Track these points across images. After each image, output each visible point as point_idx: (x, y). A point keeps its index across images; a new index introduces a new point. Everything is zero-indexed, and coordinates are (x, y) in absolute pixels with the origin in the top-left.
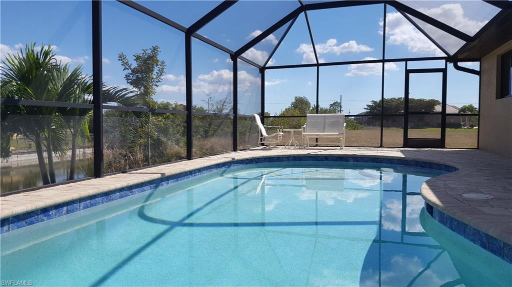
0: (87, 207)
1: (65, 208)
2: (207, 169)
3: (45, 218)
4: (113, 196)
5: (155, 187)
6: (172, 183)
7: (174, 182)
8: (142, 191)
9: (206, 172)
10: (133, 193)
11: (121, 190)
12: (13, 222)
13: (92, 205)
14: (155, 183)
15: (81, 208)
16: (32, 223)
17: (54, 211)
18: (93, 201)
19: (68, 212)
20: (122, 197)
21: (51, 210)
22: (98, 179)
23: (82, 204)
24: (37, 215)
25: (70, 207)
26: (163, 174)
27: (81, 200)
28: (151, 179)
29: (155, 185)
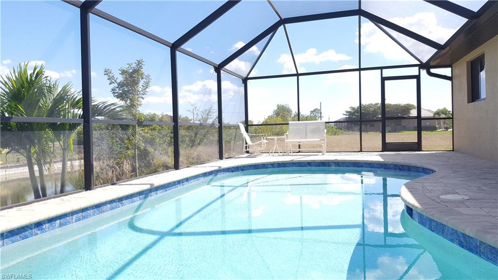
0: (79, 220)
1: (58, 222)
2: (194, 179)
3: (39, 232)
4: (104, 208)
5: (145, 197)
6: (160, 194)
7: (162, 192)
8: (132, 202)
9: (193, 181)
10: (123, 205)
11: (111, 202)
12: (7, 237)
13: (84, 218)
14: (144, 194)
15: (74, 220)
16: (26, 237)
17: (47, 225)
18: (84, 214)
19: (61, 225)
20: (112, 209)
21: (45, 223)
22: (89, 191)
23: (75, 217)
24: (31, 229)
25: (63, 221)
26: (152, 185)
27: (73, 213)
28: (140, 190)
29: (144, 196)
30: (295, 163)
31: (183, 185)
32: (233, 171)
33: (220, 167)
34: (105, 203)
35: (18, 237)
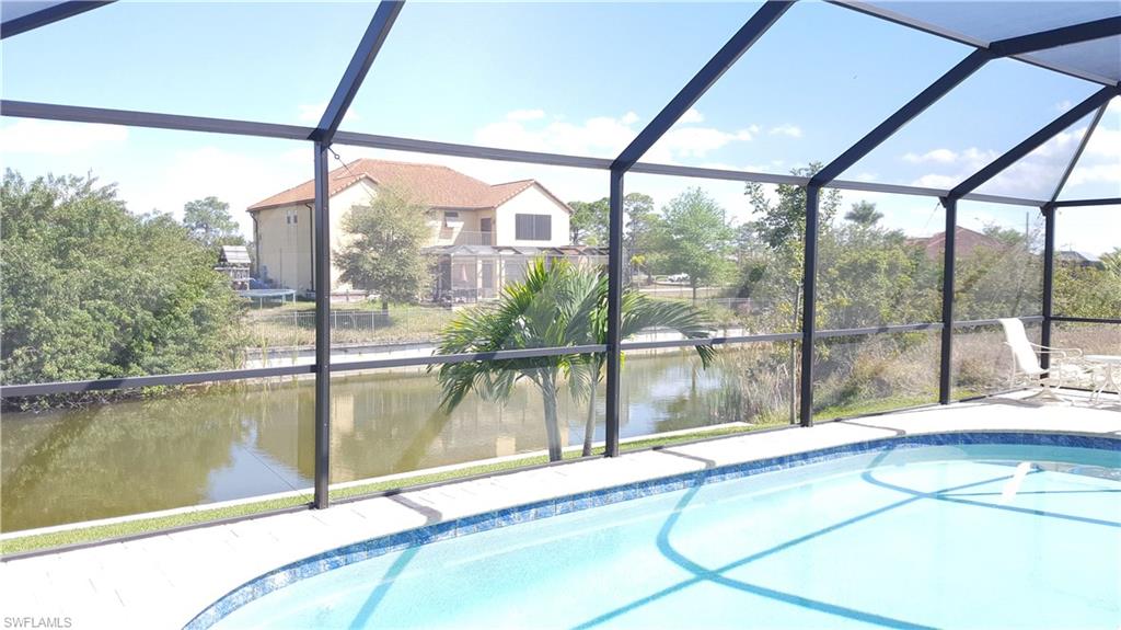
0: (568, 511)
1: (533, 511)
3: (504, 523)
4: (612, 496)
5: (695, 484)
6: (731, 480)
7: (737, 477)
8: (667, 491)
10: (649, 494)
11: (626, 487)
12: (460, 526)
13: (575, 509)
14: (696, 478)
15: (558, 511)
16: (485, 528)
17: (517, 514)
18: (576, 503)
19: (537, 516)
20: (628, 498)
21: (513, 512)
22: (609, 458)
23: (560, 506)
24: (493, 518)
25: (540, 510)
26: (709, 462)
27: (557, 501)
29: (693, 481)
31: (791, 466)
32: (940, 443)
33: (900, 432)
34: (615, 489)
35: (474, 527)
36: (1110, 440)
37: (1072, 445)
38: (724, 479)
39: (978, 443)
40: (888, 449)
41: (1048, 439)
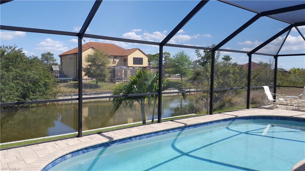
0: (148, 137)
1: (138, 137)
3: (130, 141)
4: (160, 133)
5: (182, 130)
6: (191, 129)
7: (193, 128)
8: (174, 132)
10: (169, 133)
11: (163, 131)
13: (150, 137)
14: (182, 129)
16: (125, 142)
18: (150, 135)
19: (139, 139)
20: (164, 134)
21: (133, 138)
22: (159, 123)
23: (145, 136)
24: (127, 139)
25: (140, 137)
26: (185, 124)
27: (145, 135)
28: (179, 127)
29: (181, 129)
30: (294, 118)
31: (207, 125)
32: (247, 119)
33: (236, 116)
34: (160, 131)
35: (122, 142)
36: (292, 118)
37: (281, 119)
38: (189, 129)
39: (257, 119)
40: (233, 121)
41: (275, 118)
